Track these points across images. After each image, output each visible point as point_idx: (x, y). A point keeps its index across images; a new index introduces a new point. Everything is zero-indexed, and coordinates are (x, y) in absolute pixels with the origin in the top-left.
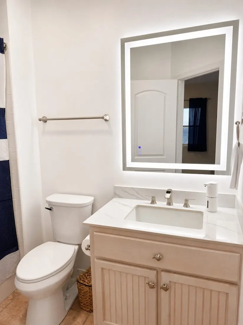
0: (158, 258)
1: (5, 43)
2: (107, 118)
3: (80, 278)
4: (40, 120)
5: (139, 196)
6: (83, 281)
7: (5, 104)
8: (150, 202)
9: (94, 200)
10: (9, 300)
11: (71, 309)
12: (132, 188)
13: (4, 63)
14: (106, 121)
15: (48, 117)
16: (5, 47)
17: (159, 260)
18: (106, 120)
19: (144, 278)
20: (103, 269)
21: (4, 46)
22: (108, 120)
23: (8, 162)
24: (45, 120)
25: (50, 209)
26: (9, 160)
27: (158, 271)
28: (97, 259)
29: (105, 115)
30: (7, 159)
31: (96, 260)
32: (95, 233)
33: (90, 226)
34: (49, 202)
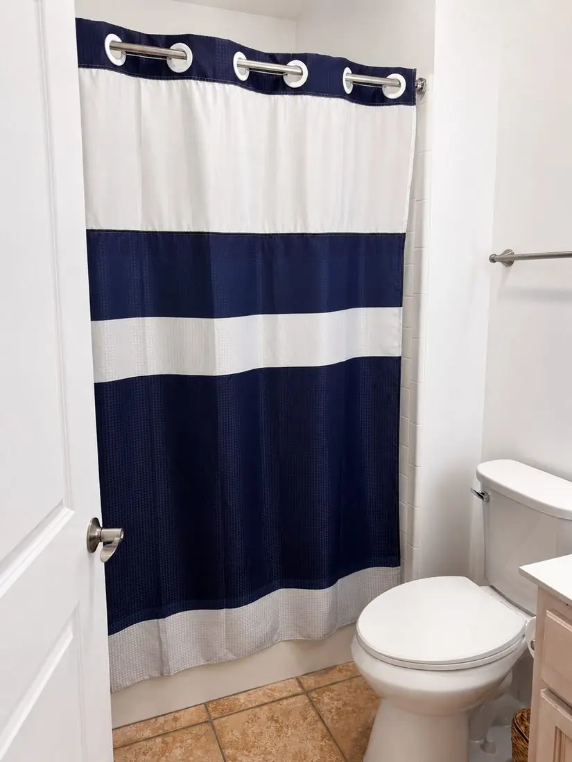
4: (493, 260)
7: (405, 224)
13: (415, 127)
15: (517, 252)
16: (420, 89)
23: (397, 360)
24: (509, 261)
25: (481, 496)
26: (400, 358)
30: (395, 352)
31: (543, 695)
32: (550, 615)
33: (539, 588)
34: (481, 478)
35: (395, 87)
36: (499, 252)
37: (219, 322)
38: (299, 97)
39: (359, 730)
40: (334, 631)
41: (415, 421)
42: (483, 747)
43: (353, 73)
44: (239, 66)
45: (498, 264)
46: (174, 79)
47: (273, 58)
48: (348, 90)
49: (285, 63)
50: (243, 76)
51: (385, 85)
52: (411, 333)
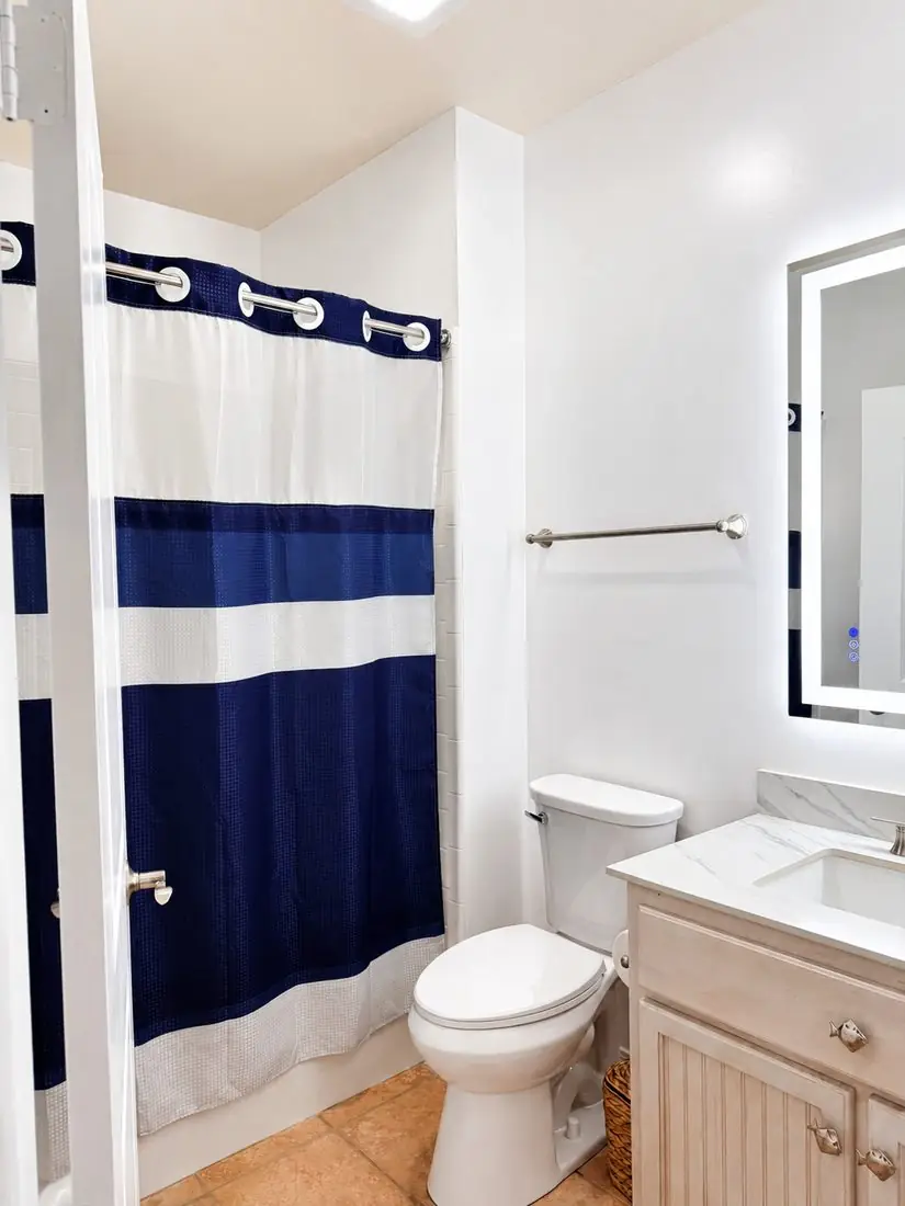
0: (853, 1040)
1: (445, 332)
2: (737, 527)
3: (613, 1071)
4: (530, 541)
5: (850, 819)
6: (621, 1082)
7: (433, 499)
8: (890, 846)
9: (685, 811)
10: (403, 1083)
11: (576, 1171)
12: (824, 784)
13: (441, 386)
14: (733, 538)
15: (556, 532)
16: (445, 343)
17: (855, 1046)
18: (733, 535)
19: (803, 1106)
20: (664, 1039)
21: (443, 340)
22: (739, 533)
23: (431, 660)
24: (547, 542)
25: (538, 818)
26: (434, 656)
27: (856, 1094)
28: (645, 1000)
29: (732, 518)
30: (430, 651)
31: (642, 1002)
32: (643, 909)
33: (629, 883)
34: (537, 796)
35: (417, 339)
36: (536, 533)
37: (222, 613)
38: (312, 340)
39: (417, 1155)
40: (368, 1036)
41: (455, 737)
42: (566, 1135)
43: (371, 317)
44: (244, 299)
45: (536, 545)
46: (166, 309)
47: (281, 293)
48: (367, 338)
49: (295, 300)
50: (248, 312)
51: (407, 335)
52: (446, 627)
